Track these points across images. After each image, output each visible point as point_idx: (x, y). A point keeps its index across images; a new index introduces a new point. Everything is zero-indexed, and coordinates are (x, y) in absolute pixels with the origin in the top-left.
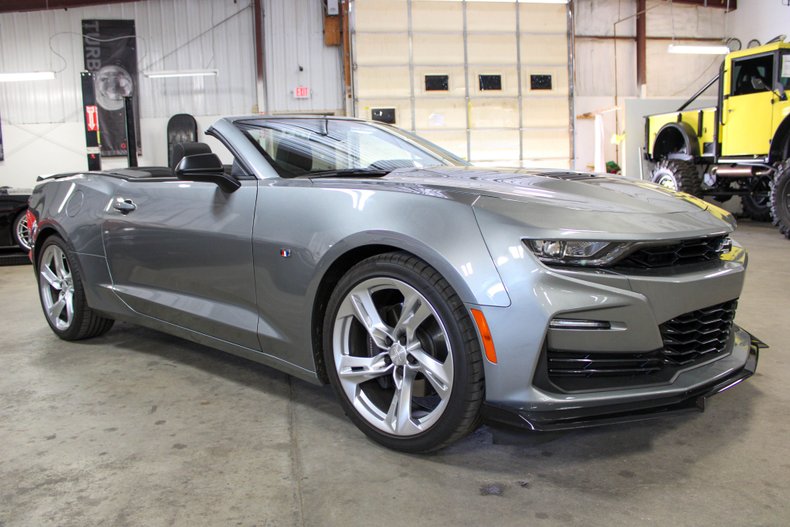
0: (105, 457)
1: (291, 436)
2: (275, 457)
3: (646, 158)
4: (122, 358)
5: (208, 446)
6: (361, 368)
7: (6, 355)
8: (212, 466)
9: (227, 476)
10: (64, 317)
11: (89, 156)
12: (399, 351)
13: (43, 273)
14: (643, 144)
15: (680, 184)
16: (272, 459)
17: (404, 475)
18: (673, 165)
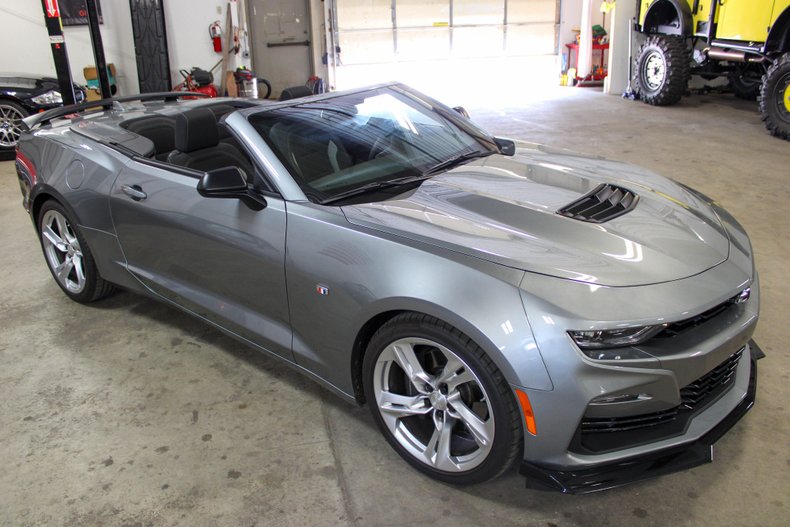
0: (168, 491)
1: (334, 456)
2: (327, 488)
3: (636, 29)
4: (143, 331)
5: (261, 472)
6: (401, 406)
7: (25, 328)
8: (271, 503)
9: (288, 517)
10: (73, 276)
11: (53, 45)
12: (439, 398)
13: (46, 234)
14: (634, 14)
15: (670, 64)
16: (324, 491)
17: (447, 513)
18: (664, 43)
